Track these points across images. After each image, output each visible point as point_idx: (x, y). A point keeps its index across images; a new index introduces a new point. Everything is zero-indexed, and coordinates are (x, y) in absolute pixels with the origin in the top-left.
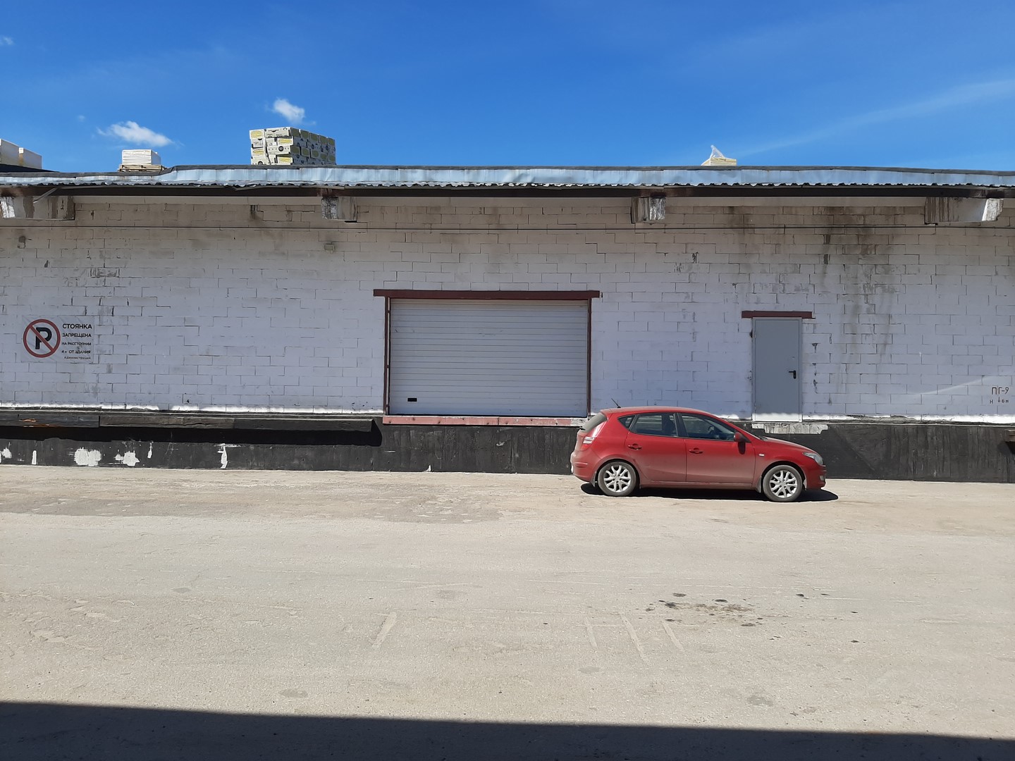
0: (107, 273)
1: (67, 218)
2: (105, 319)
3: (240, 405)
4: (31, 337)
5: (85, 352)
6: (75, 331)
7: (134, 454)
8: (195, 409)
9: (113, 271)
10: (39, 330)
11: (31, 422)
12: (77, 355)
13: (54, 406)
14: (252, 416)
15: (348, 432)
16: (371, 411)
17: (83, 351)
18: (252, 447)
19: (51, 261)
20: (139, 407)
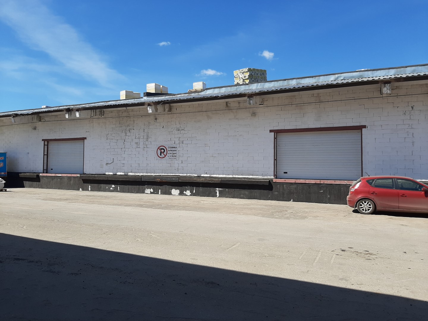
0: (181, 129)
1: (169, 111)
2: (181, 145)
3: (223, 174)
4: (159, 151)
5: (175, 156)
6: (172, 149)
7: (189, 191)
8: (208, 176)
9: (183, 128)
10: (161, 149)
11: (158, 180)
12: (173, 157)
13: (166, 174)
14: (227, 179)
15: (260, 185)
16: (269, 177)
17: (174, 156)
18: (227, 190)
19: (164, 126)
20: (191, 175)
